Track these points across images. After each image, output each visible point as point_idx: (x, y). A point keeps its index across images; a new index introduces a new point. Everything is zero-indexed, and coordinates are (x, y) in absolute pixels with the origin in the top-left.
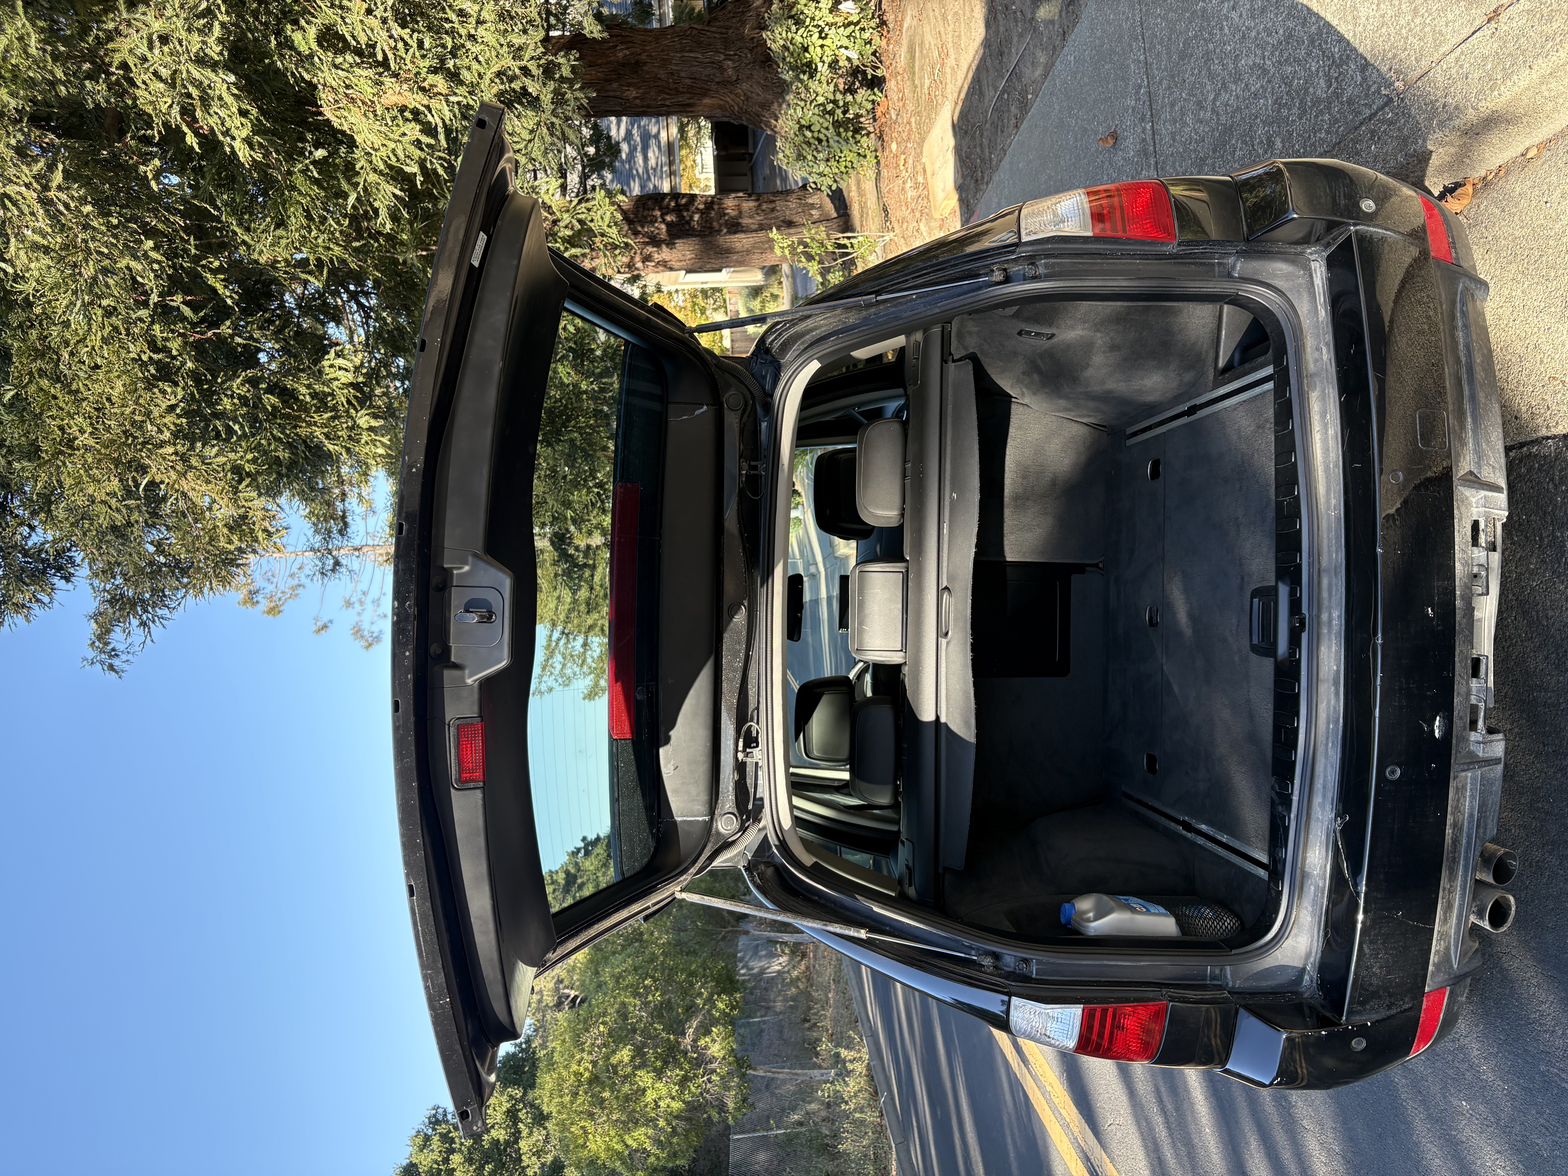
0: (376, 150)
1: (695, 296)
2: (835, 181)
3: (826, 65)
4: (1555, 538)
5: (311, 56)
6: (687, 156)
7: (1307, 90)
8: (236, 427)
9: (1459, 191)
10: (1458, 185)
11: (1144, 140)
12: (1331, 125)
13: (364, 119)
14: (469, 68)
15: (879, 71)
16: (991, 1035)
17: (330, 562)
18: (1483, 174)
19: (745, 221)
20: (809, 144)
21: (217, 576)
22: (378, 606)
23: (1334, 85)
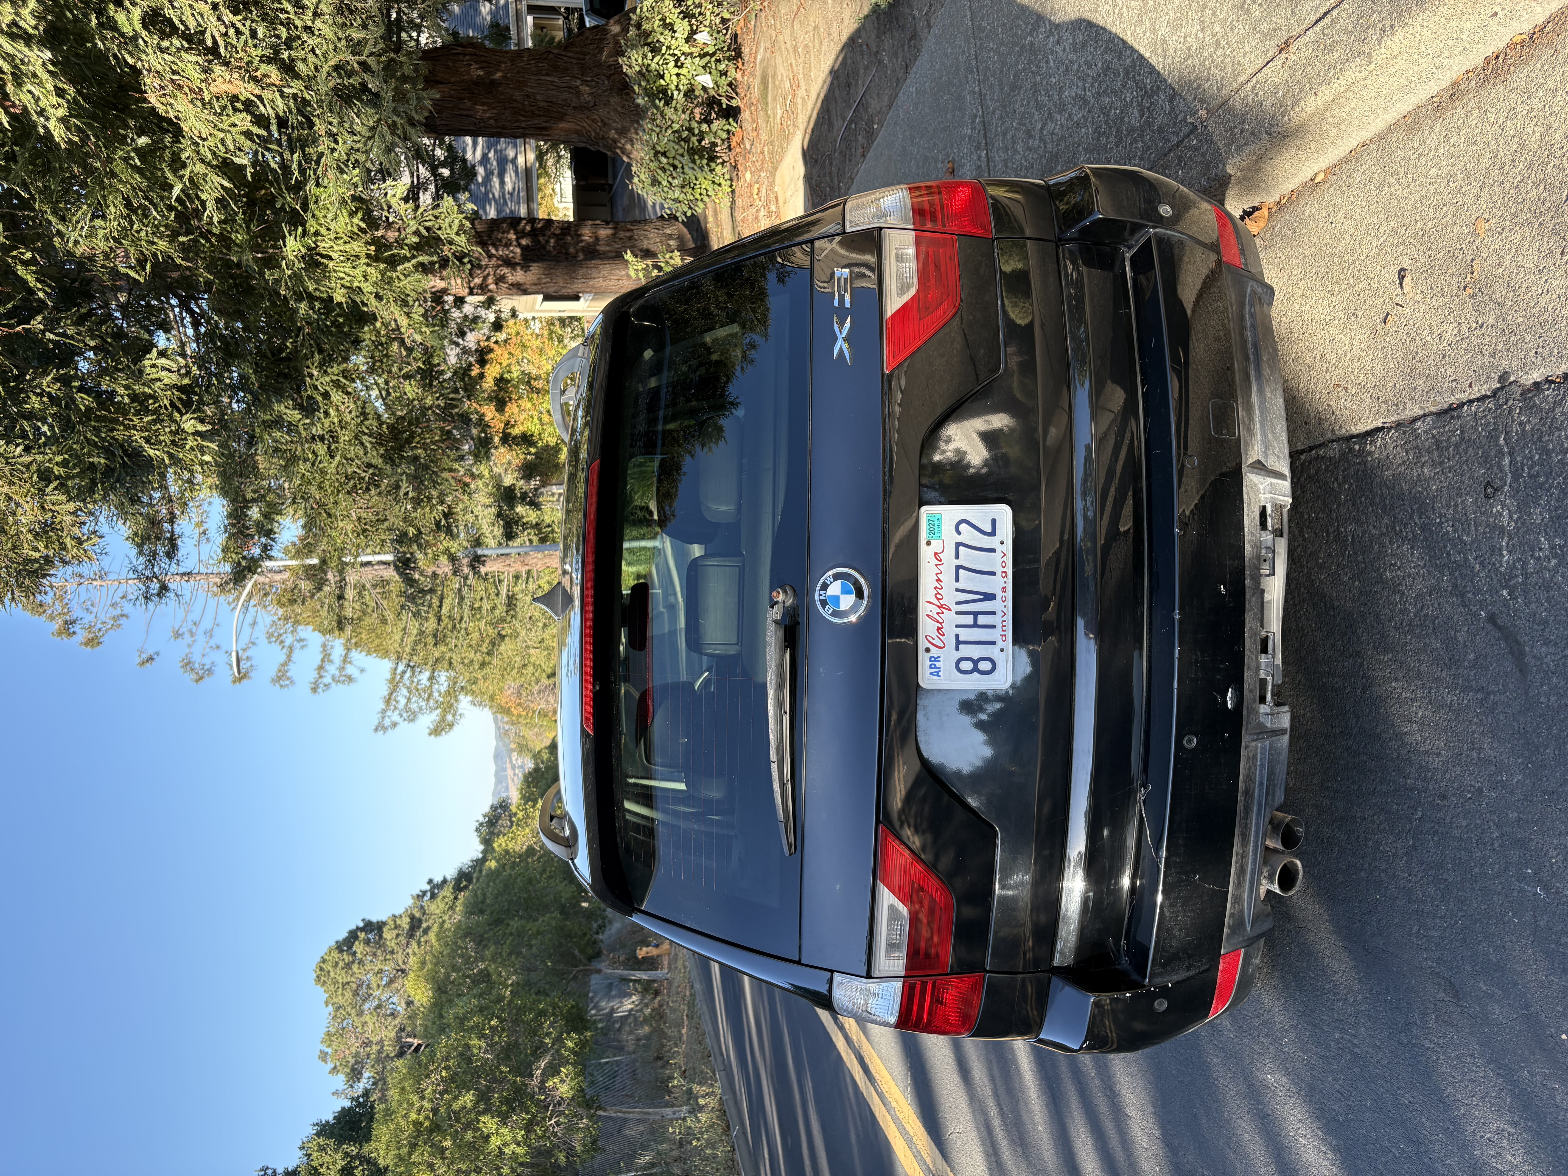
0: (204, 140)
1: (553, 324)
2: (690, 208)
3: (682, 94)
4: (1340, 532)
5: (135, 37)
6: (545, 185)
7: (1122, 119)
8: (45, 428)
9: (1256, 214)
10: (1255, 209)
11: (979, 167)
12: (1144, 152)
13: (190, 106)
14: (304, 60)
15: (733, 101)
16: (815, 1011)
17: (155, 586)
18: (1278, 199)
19: (602, 248)
20: (664, 170)
21: (19, 586)
22: (211, 636)
23: (1147, 114)
